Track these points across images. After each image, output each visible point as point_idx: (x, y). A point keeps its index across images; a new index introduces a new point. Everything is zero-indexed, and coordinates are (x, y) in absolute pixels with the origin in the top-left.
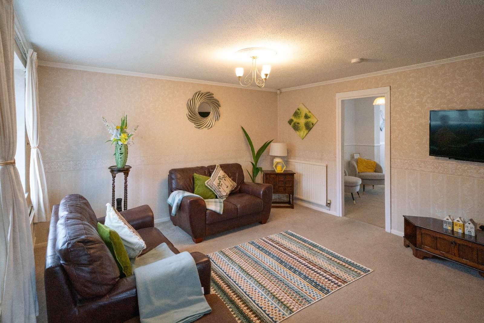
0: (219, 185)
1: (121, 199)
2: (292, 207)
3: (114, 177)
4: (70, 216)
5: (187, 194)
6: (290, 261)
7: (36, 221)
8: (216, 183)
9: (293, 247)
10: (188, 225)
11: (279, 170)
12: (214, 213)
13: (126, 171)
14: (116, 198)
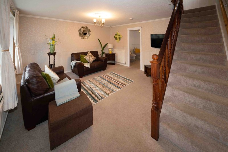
0: (89, 58)
1: (52, 64)
2: (115, 65)
3: (49, 56)
4: (31, 69)
5: (77, 61)
6: (111, 81)
7: (17, 73)
8: (88, 57)
9: (113, 77)
10: (77, 72)
11: (110, 53)
12: (87, 67)
13: (54, 54)
14: (50, 64)
